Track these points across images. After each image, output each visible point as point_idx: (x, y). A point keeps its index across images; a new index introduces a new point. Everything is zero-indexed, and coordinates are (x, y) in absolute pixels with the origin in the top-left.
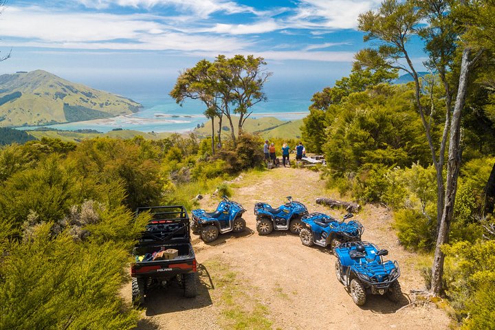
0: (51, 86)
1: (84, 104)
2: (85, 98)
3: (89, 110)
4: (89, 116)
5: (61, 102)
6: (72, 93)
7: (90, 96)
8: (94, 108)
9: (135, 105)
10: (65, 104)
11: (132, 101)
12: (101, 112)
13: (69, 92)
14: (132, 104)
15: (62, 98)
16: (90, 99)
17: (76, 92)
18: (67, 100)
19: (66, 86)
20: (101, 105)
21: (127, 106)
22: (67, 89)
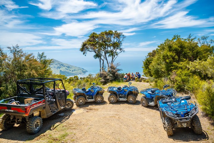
0: (56, 64)
1: (67, 71)
2: (67, 68)
3: (68, 72)
4: (68, 75)
5: (59, 70)
6: (63, 67)
7: (69, 68)
8: (70, 72)
9: (85, 71)
10: (60, 71)
11: (83, 69)
12: (72, 73)
13: (62, 66)
14: (83, 70)
15: (59, 69)
16: (69, 69)
17: (64, 66)
18: (61, 69)
19: (61, 64)
20: (73, 71)
21: (82, 71)
22: (61, 65)
